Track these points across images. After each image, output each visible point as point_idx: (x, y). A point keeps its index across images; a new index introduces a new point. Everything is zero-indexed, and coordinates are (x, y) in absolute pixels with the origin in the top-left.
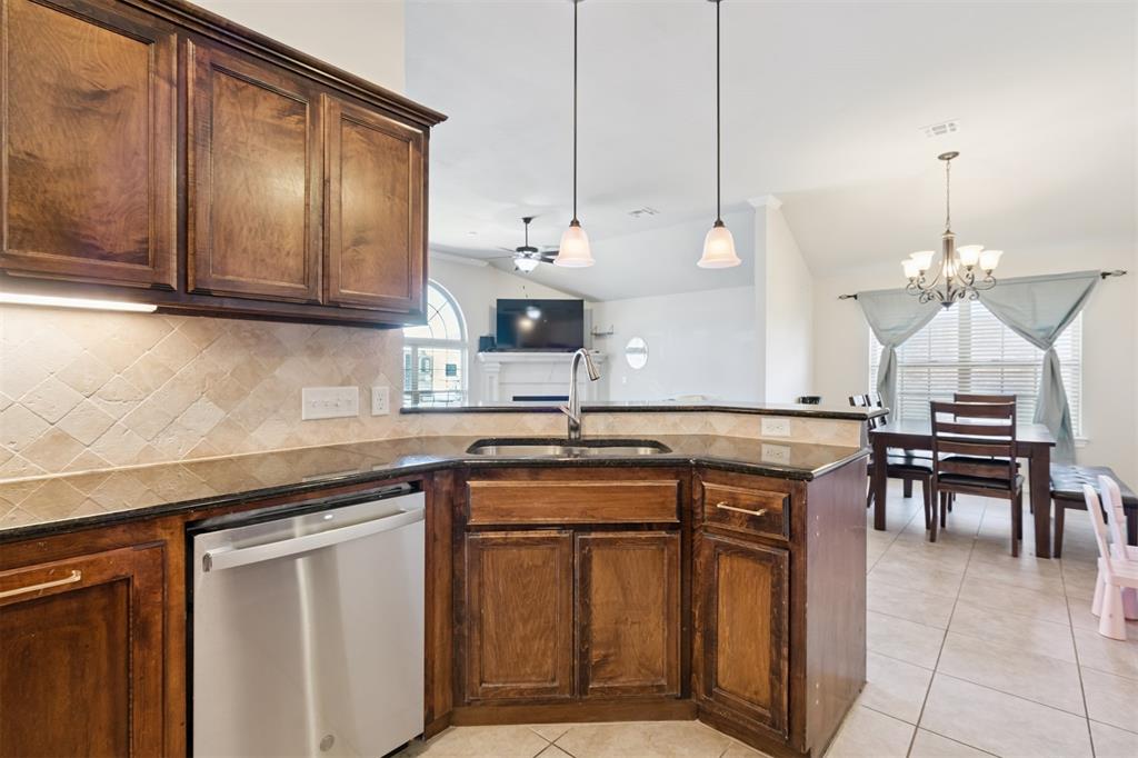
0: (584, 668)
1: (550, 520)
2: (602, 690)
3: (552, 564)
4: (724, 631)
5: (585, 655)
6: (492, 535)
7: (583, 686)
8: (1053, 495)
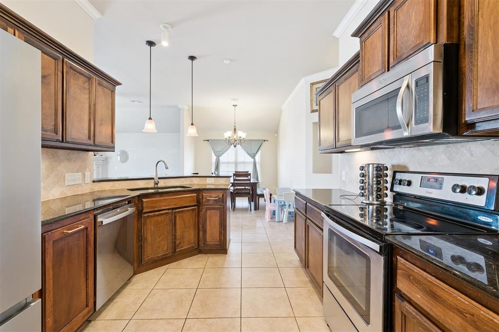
0: (175, 246)
1: (166, 208)
2: (179, 251)
3: (166, 220)
4: (208, 228)
5: (175, 243)
6: (150, 214)
7: (175, 251)
8: (257, 195)
